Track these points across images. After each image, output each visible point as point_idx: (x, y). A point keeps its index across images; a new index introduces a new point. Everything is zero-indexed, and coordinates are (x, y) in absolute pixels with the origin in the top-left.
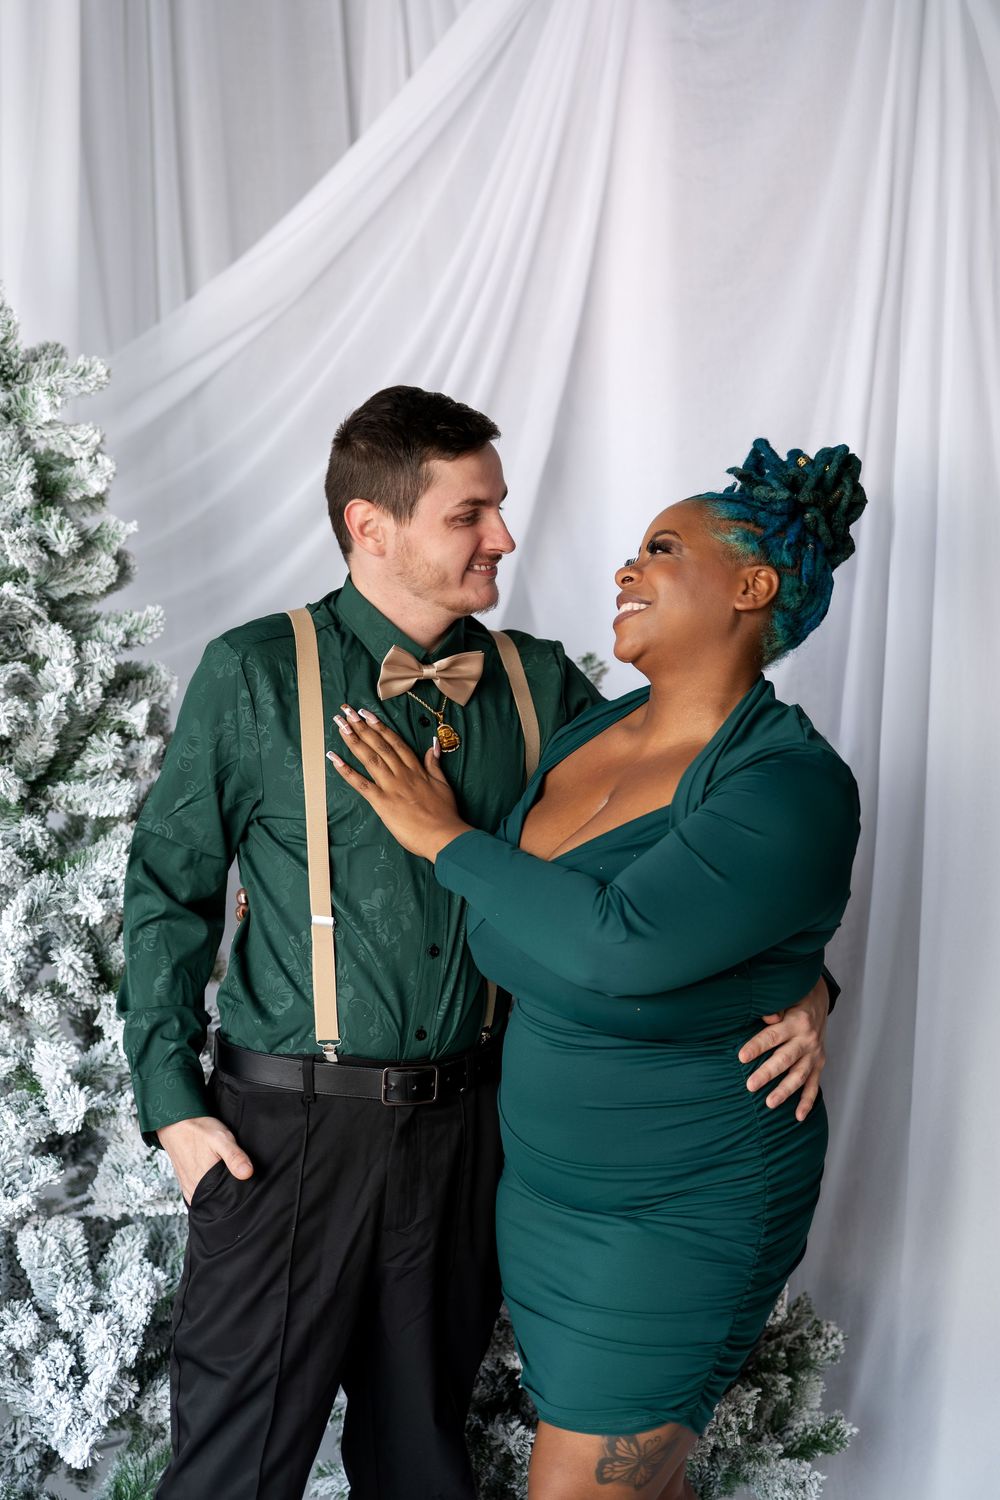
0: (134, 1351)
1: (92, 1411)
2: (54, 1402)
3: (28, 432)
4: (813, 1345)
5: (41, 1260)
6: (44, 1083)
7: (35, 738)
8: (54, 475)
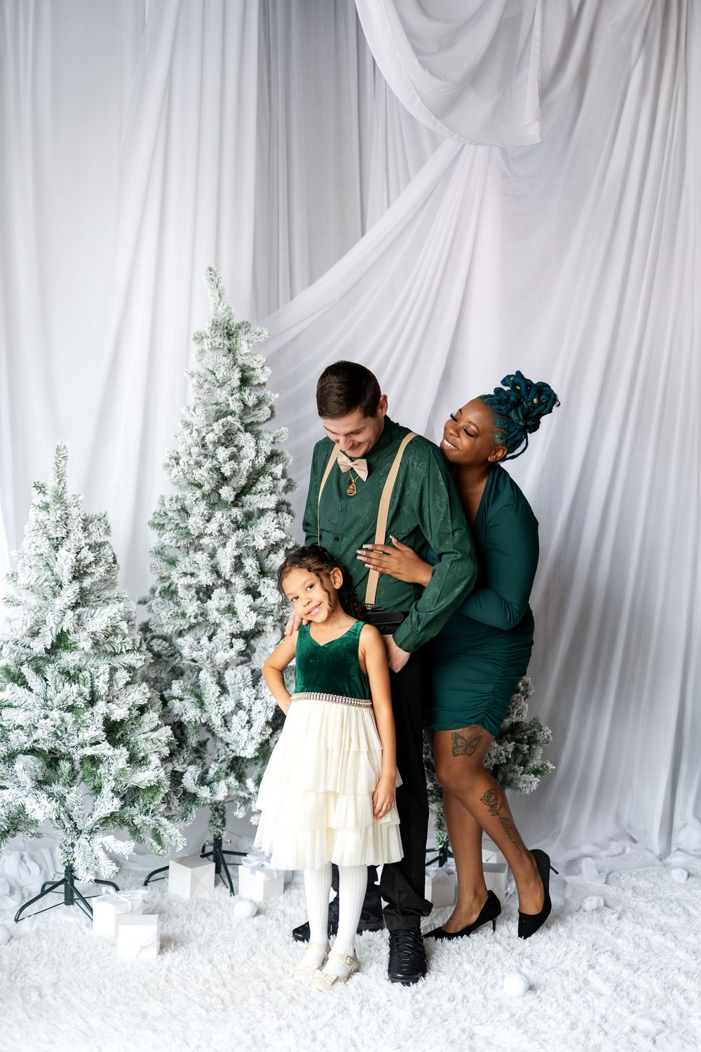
0: (272, 714)
1: (255, 736)
2: (241, 732)
3: (237, 357)
4: (538, 734)
5: (235, 682)
6: (239, 612)
7: (238, 477)
8: (247, 374)
